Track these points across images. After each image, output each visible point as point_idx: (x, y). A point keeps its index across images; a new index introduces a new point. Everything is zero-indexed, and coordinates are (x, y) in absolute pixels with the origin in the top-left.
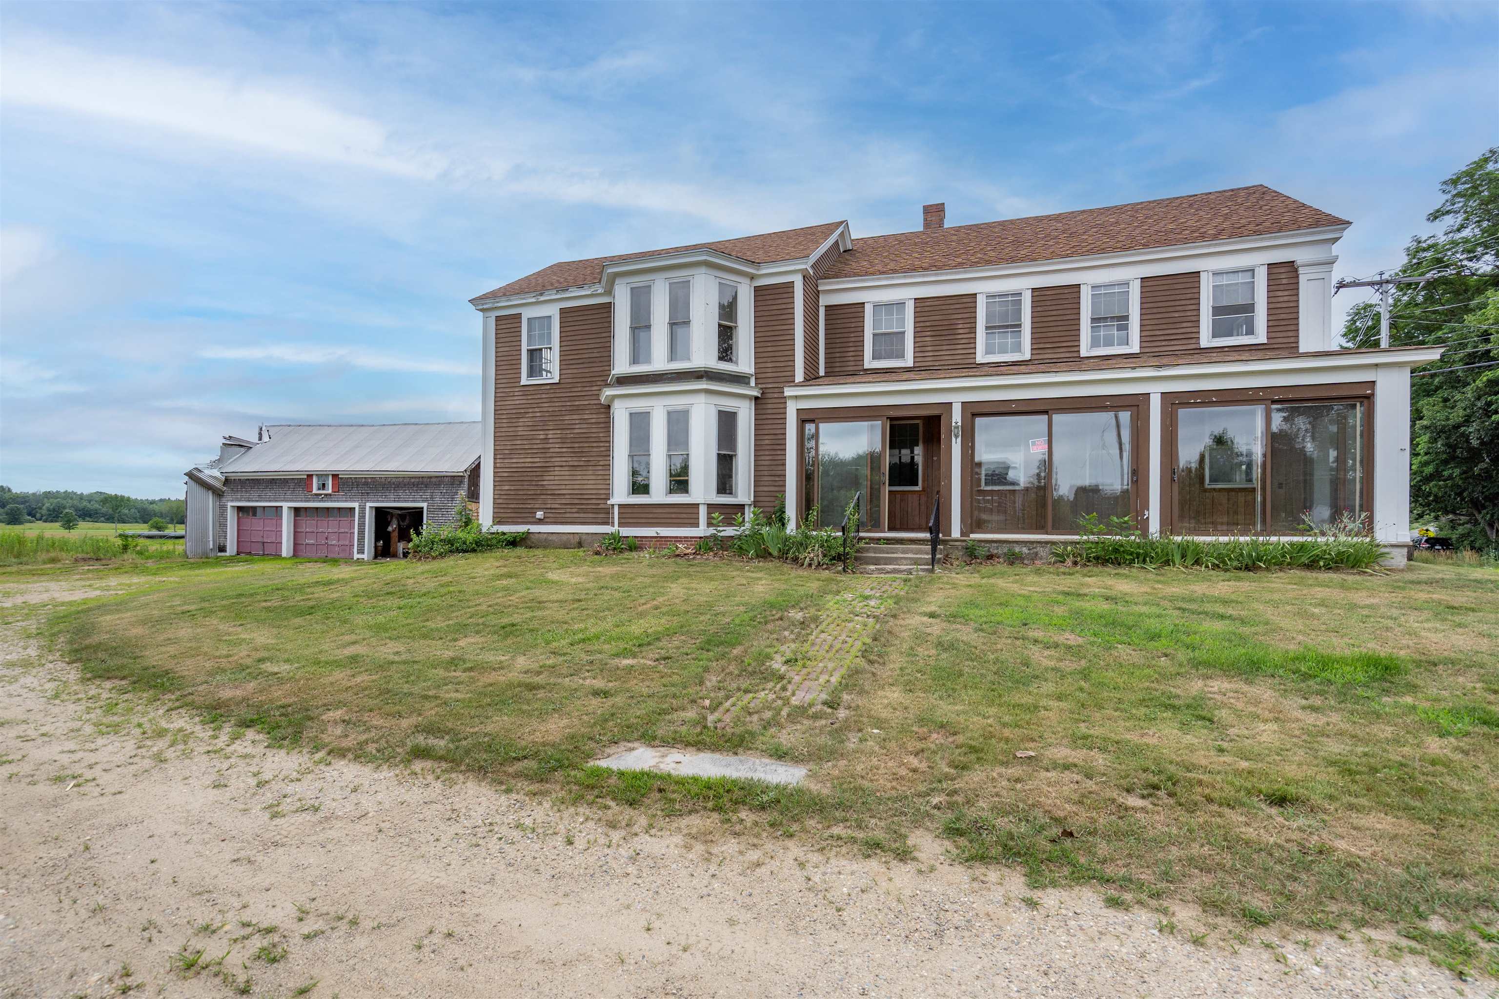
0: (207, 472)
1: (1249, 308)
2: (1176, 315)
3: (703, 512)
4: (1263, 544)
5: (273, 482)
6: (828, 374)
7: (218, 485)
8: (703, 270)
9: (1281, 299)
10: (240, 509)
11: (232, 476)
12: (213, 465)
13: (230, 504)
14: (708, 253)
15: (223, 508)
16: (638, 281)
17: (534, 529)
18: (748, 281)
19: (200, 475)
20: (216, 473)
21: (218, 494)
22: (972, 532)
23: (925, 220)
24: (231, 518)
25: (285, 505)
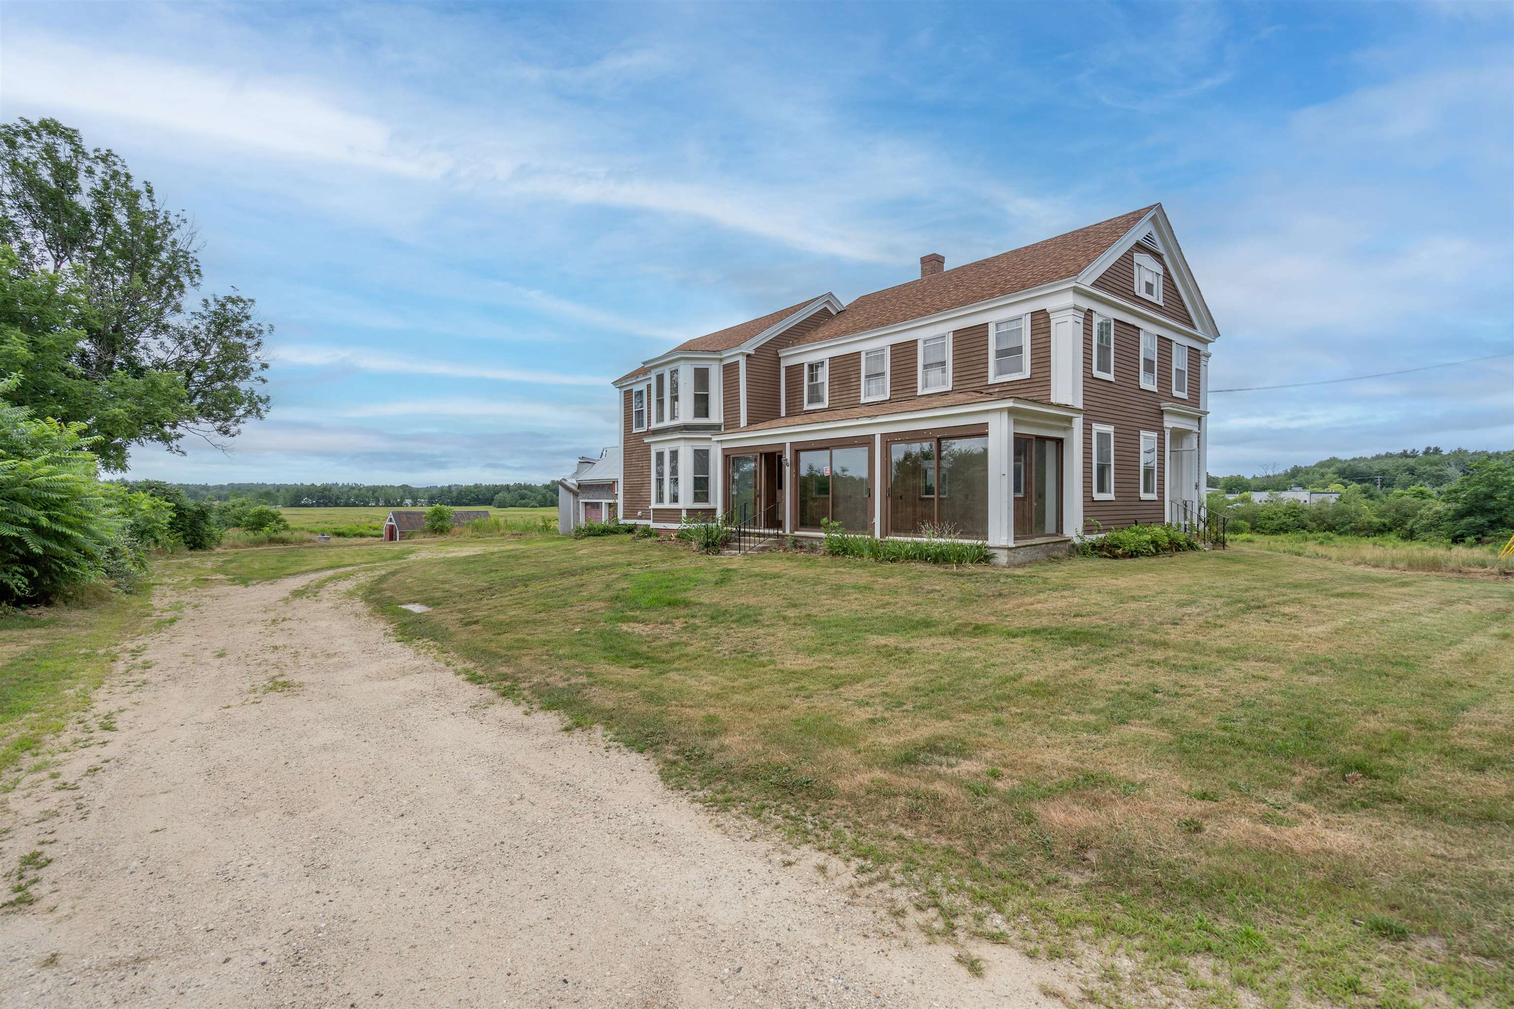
0: (570, 481)
1: (1019, 350)
2: (974, 359)
3: (684, 514)
4: (927, 545)
5: (598, 486)
6: (788, 415)
7: (575, 488)
8: (682, 362)
9: (1040, 341)
10: (586, 504)
11: (583, 483)
12: (573, 477)
13: (581, 501)
14: (681, 353)
15: (578, 502)
16: (673, 366)
17: (638, 522)
18: (717, 363)
19: (566, 483)
20: (574, 481)
21: (576, 494)
22: (797, 530)
23: (922, 269)
24: (582, 508)
25: (604, 501)
